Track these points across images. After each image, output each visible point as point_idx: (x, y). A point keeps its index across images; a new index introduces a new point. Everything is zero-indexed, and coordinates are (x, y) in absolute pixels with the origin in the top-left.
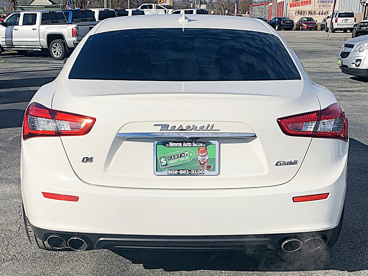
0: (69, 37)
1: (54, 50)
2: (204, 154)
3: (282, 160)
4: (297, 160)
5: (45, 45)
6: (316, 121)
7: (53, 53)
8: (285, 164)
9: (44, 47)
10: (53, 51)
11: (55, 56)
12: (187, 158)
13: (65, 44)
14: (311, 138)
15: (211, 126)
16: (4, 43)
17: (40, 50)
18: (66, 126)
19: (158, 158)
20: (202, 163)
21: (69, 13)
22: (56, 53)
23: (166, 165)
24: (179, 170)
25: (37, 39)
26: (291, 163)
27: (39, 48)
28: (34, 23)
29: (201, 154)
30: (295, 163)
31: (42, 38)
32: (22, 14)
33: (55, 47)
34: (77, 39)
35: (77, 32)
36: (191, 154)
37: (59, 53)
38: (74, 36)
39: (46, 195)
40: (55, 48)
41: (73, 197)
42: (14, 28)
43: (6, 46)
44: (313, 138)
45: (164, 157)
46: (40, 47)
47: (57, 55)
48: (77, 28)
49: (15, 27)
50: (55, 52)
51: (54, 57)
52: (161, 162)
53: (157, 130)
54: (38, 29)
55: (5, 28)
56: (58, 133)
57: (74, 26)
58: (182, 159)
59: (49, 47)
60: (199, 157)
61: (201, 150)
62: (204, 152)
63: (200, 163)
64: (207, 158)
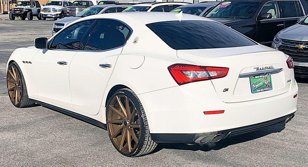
2: (267, 80)
8: (289, 81)
12: (262, 83)
15: (272, 66)
18: (213, 74)
20: (266, 84)
23: (255, 87)
24: (260, 90)
29: (265, 80)
36: (262, 81)
39: (205, 113)
41: (222, 111)
45: (254, 84)
52: (253, 87)
53: (255, 70)
56: (210, 78)
58: (260, 84)
60: (265, 82)
61: (265, 78)
62: (266, 79)
63: (266, 85)
64: (268, 82)
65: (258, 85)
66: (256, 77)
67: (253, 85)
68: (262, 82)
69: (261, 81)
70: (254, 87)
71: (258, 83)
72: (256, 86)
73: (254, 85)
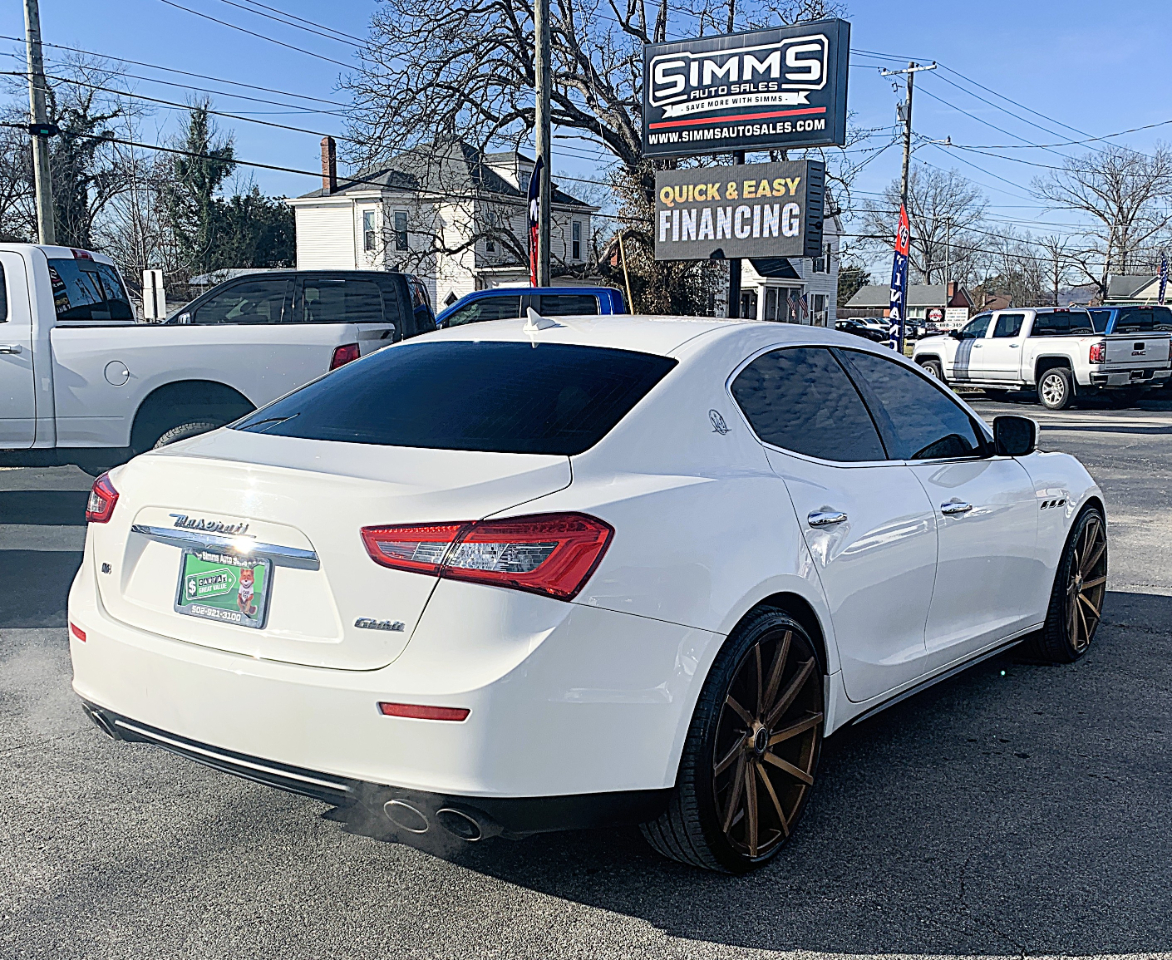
0: (1083, 362)
1: (1048, 389)
2: (249, 582)
3: (370, 616)
4: (401, 622)
5: (1031, 381)
6: (449, 544)
7: (1045, 396)
8: (373, 625)
9: (1028, 383)
10: (1044, 392)
11: (1048, 402)
12: (224, 586)
13: (1071, 378)
14: (437, 578)
15: (244, 526)
16: (951, 373)
17: (1019, 388)
19: (186, 578)
20: (244, 599)
21: (1109, 313)
22: (1050, 396)
25: (1016, 367)
26: (387, 626)
27: (1018, 385)
28: (1015, 333)
29: (243, 581)
30: (398, 627)
31: (1026, 363)
32: (996, 315)
33: (1050, 383)
34: (1100, 368)
35: (1100, 354)
36: (230, 580)
37: (1057, 397)
38: (1093, 360)
40: (1049, 386)
42: (975, 344)
43: (954, 379)
44: (442, 579)
45: (194, 578)
46: (1021, 383)
47: (1053, 400)
48: (1103, 345)
49: (978, 341)
50: (1048, 393)
51: (1045, 405)
52: (189, 588)
53: (170, 524)
54: (1020, 346)
55: (957, 342)
57: (1096, 341)
58: (216, 587)
59: (1038, 384)
60: (241, 587)
61: (245, 573)
62: (246, 578)
63: (241, 599)
64: (251, 591)
65: (209, 588)
66: (206, 556)
67: (189, 581)
68: (229, 584)
69: (223, 576)
70: (192, 592)
71: (210, 581)
72: (203, 590)
73: (193, 582)
